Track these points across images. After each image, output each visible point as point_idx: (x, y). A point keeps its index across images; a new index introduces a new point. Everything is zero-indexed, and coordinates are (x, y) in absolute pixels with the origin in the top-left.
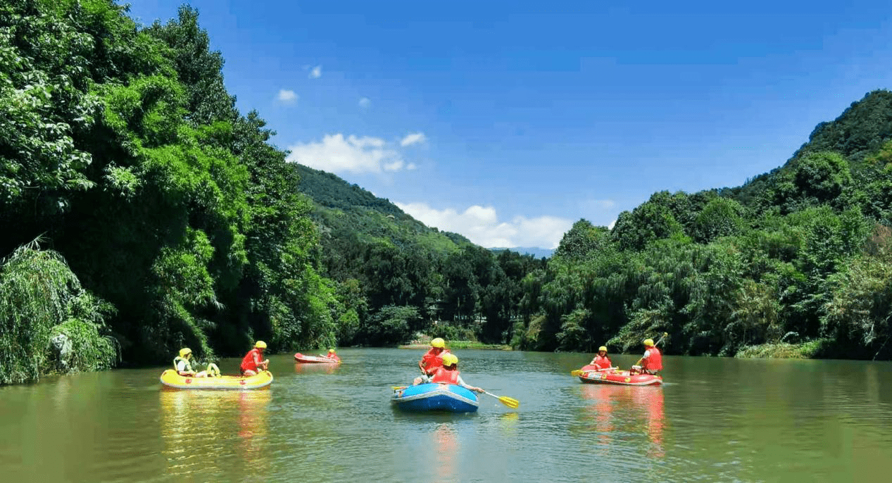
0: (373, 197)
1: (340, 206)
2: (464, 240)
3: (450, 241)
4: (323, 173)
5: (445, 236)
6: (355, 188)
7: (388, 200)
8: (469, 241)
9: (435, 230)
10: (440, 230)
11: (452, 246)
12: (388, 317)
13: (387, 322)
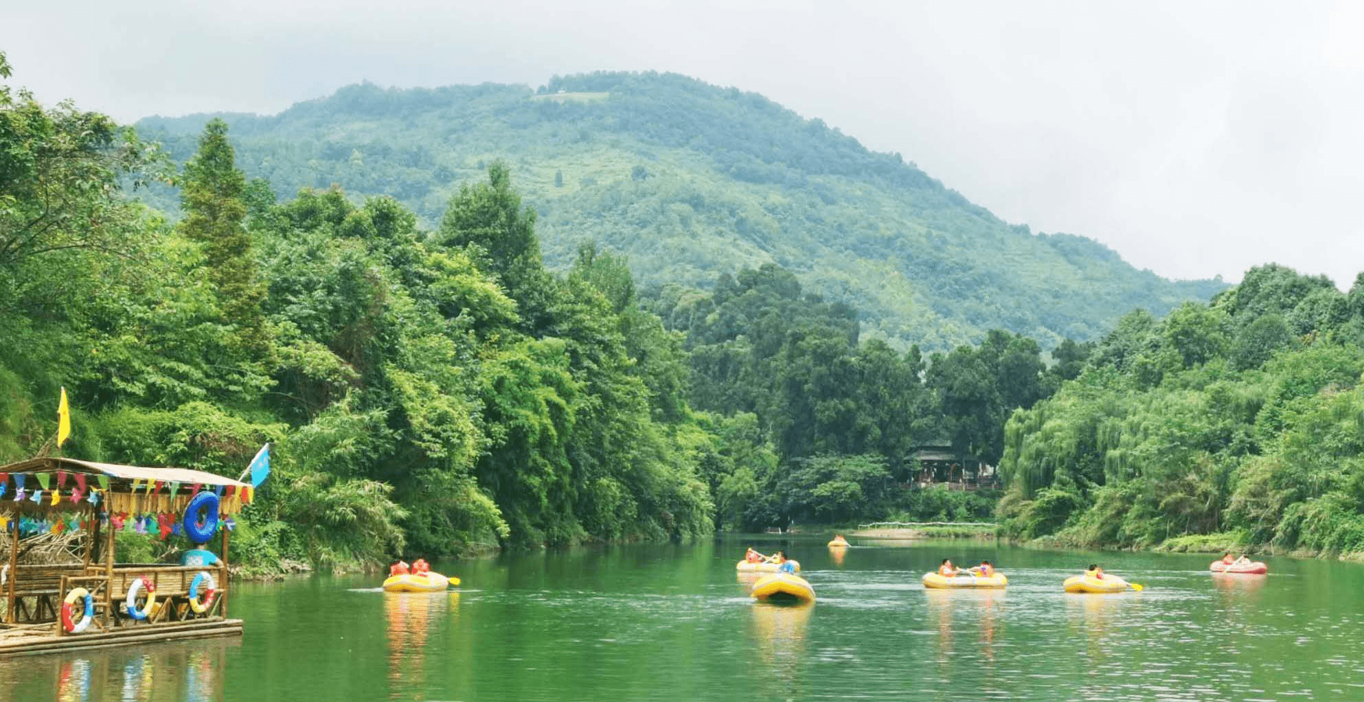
0: (863, 151)
1: (779, 180)
2: (1101, 253)
3: (1062, 259)
4: (734, 94)
5: (1047, 248)
6: (816, 128)
7: (898, 157)
8: (1117, 257)
9: (1023, 231)
10: (1035, 232)
11: (1065, 275)
12: (828, 476)
13: (823, 490)
